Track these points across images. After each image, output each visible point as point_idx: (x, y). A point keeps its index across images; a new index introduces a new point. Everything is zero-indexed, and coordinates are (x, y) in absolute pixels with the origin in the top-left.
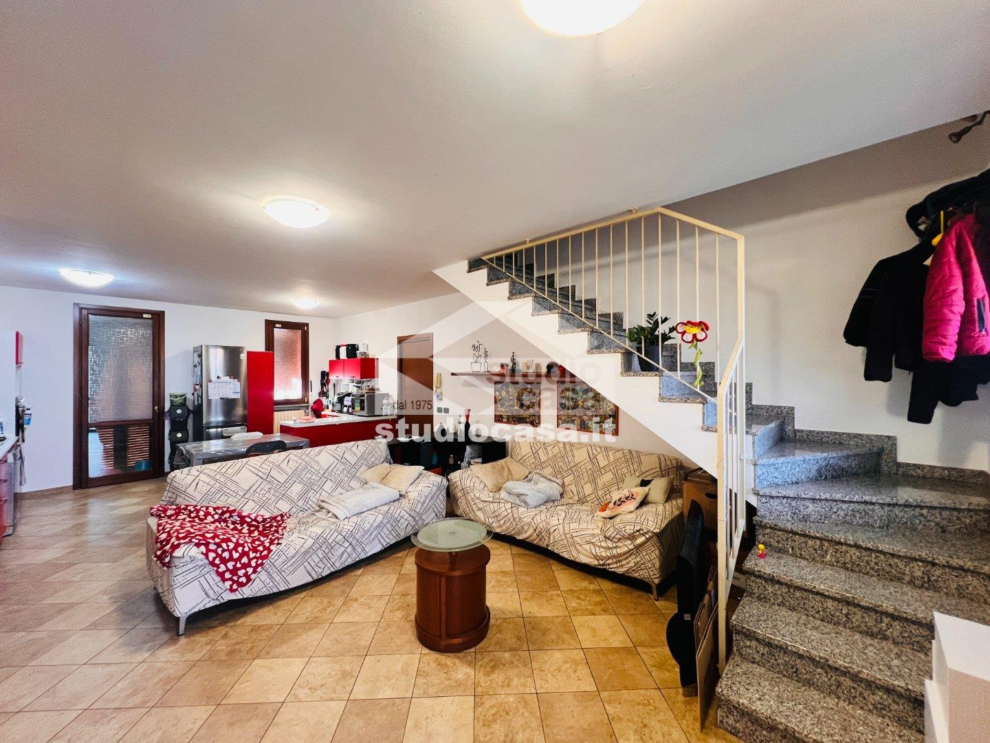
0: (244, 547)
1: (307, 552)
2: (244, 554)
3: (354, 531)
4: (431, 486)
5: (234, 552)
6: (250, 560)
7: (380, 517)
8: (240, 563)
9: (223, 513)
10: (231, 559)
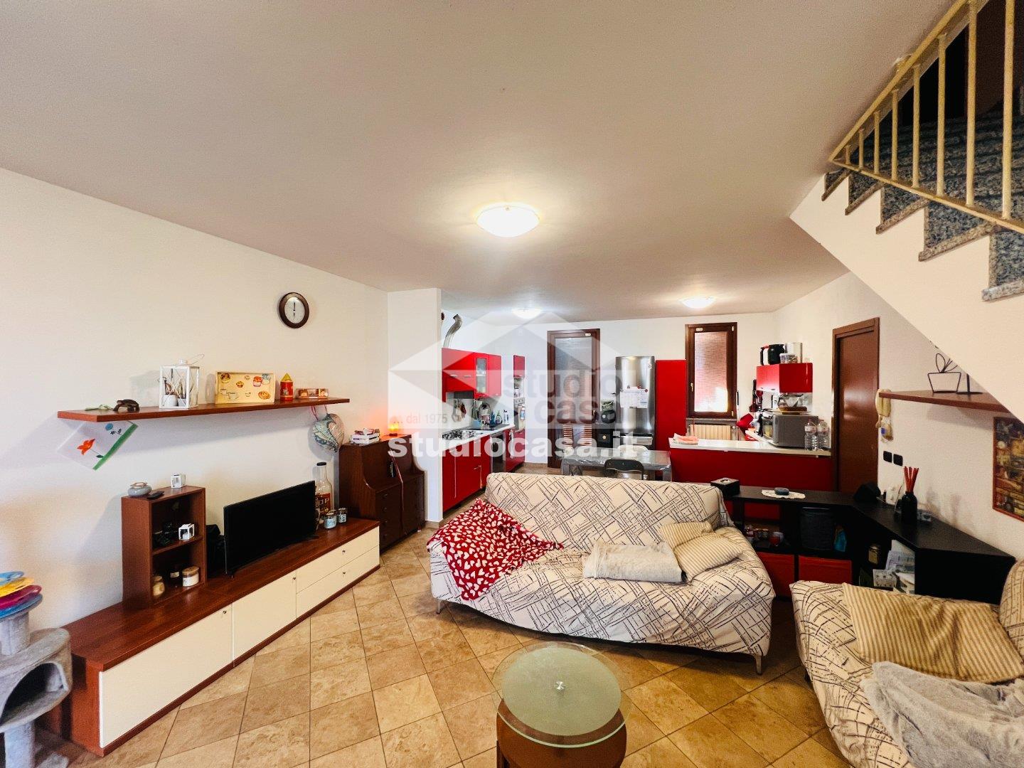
0: (476, 562)
1: (530, 596)
2: (474, 569)
3: (589, 598)
4: (733, 587)
5: (466, 563)
6: (478, 576)
7: (631, 597)
8: (470, 576)
9: (506, 523)
10: (462, 568)
